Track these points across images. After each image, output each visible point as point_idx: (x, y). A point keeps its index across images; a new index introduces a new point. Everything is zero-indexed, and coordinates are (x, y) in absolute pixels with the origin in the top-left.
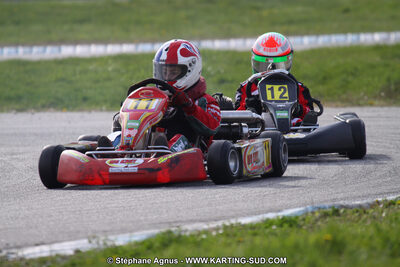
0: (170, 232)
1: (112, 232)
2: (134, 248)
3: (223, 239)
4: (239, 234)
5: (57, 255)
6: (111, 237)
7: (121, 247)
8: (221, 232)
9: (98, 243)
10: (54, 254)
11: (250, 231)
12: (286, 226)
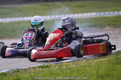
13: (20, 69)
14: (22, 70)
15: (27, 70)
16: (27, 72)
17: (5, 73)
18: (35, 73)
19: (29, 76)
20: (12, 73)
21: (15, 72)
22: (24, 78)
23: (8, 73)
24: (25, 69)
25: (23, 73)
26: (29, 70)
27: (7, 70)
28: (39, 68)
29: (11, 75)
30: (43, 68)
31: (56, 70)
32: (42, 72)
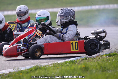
0: (37, 66)
1: (20, 66)
2: (27, 71)
3: (53, 68)
4: (58, 66)
5: (4, 74)
6: (20, 68)
7: (23, 70)
8: (52, 65)
9: (16, 69)
10: (3, 73)
11: (61, 65)
12: (71, 63)
14: (90, 58)
15: (94, 59)
17: (73, 61)
18: (102, 61)
21: (83, 60)
23: (76, 61)
25: (91, 61)
27: (75, 58)
29: (79, 63)
30: (110, 56)
32: (110, 60)
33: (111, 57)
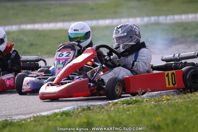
13: (92, 105)
14: (95, 108)
15: (103, 108)
16: (103, 110)
17: (68, 112)
18: (116, 112)
19: (106, 117)
20: (79, 113)
21: (84, 110)
22: (98, 120)
23: (73, 112)
24: (101, 105)
25: (97, 112)
26: (106, 107)
27: (70, 107)
28: (123, 104)
29: (76, 116)
30: (129, 104)
31: (151, 107)
32: (128, 111)
33: (131, 105)
